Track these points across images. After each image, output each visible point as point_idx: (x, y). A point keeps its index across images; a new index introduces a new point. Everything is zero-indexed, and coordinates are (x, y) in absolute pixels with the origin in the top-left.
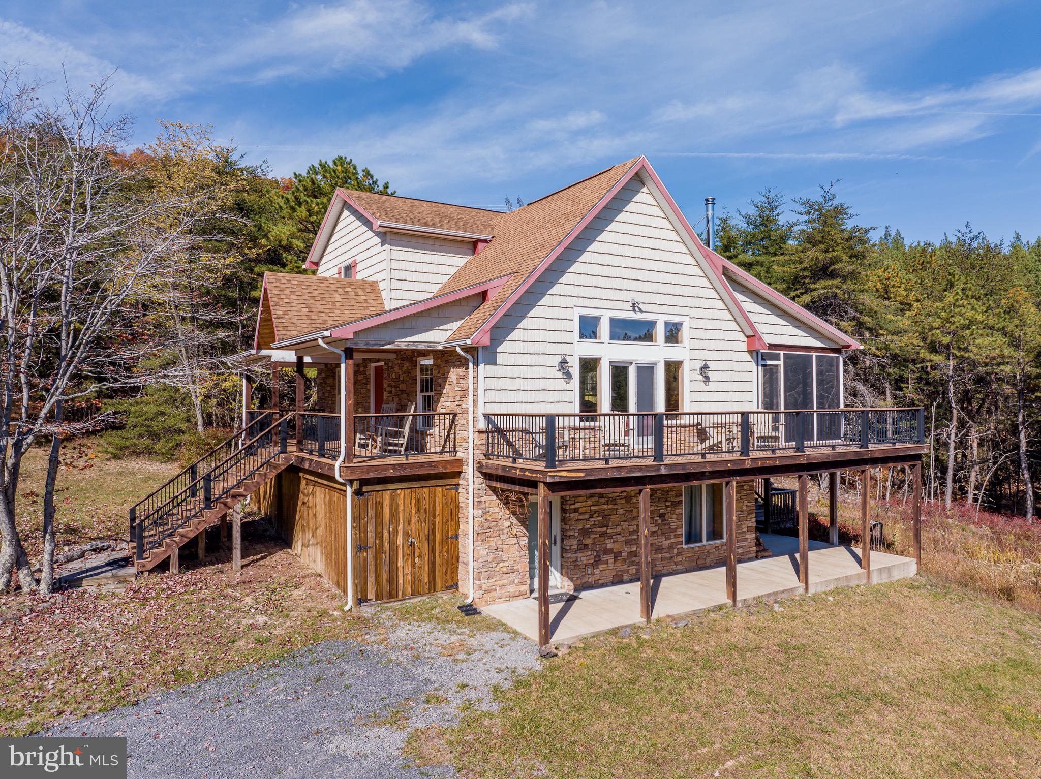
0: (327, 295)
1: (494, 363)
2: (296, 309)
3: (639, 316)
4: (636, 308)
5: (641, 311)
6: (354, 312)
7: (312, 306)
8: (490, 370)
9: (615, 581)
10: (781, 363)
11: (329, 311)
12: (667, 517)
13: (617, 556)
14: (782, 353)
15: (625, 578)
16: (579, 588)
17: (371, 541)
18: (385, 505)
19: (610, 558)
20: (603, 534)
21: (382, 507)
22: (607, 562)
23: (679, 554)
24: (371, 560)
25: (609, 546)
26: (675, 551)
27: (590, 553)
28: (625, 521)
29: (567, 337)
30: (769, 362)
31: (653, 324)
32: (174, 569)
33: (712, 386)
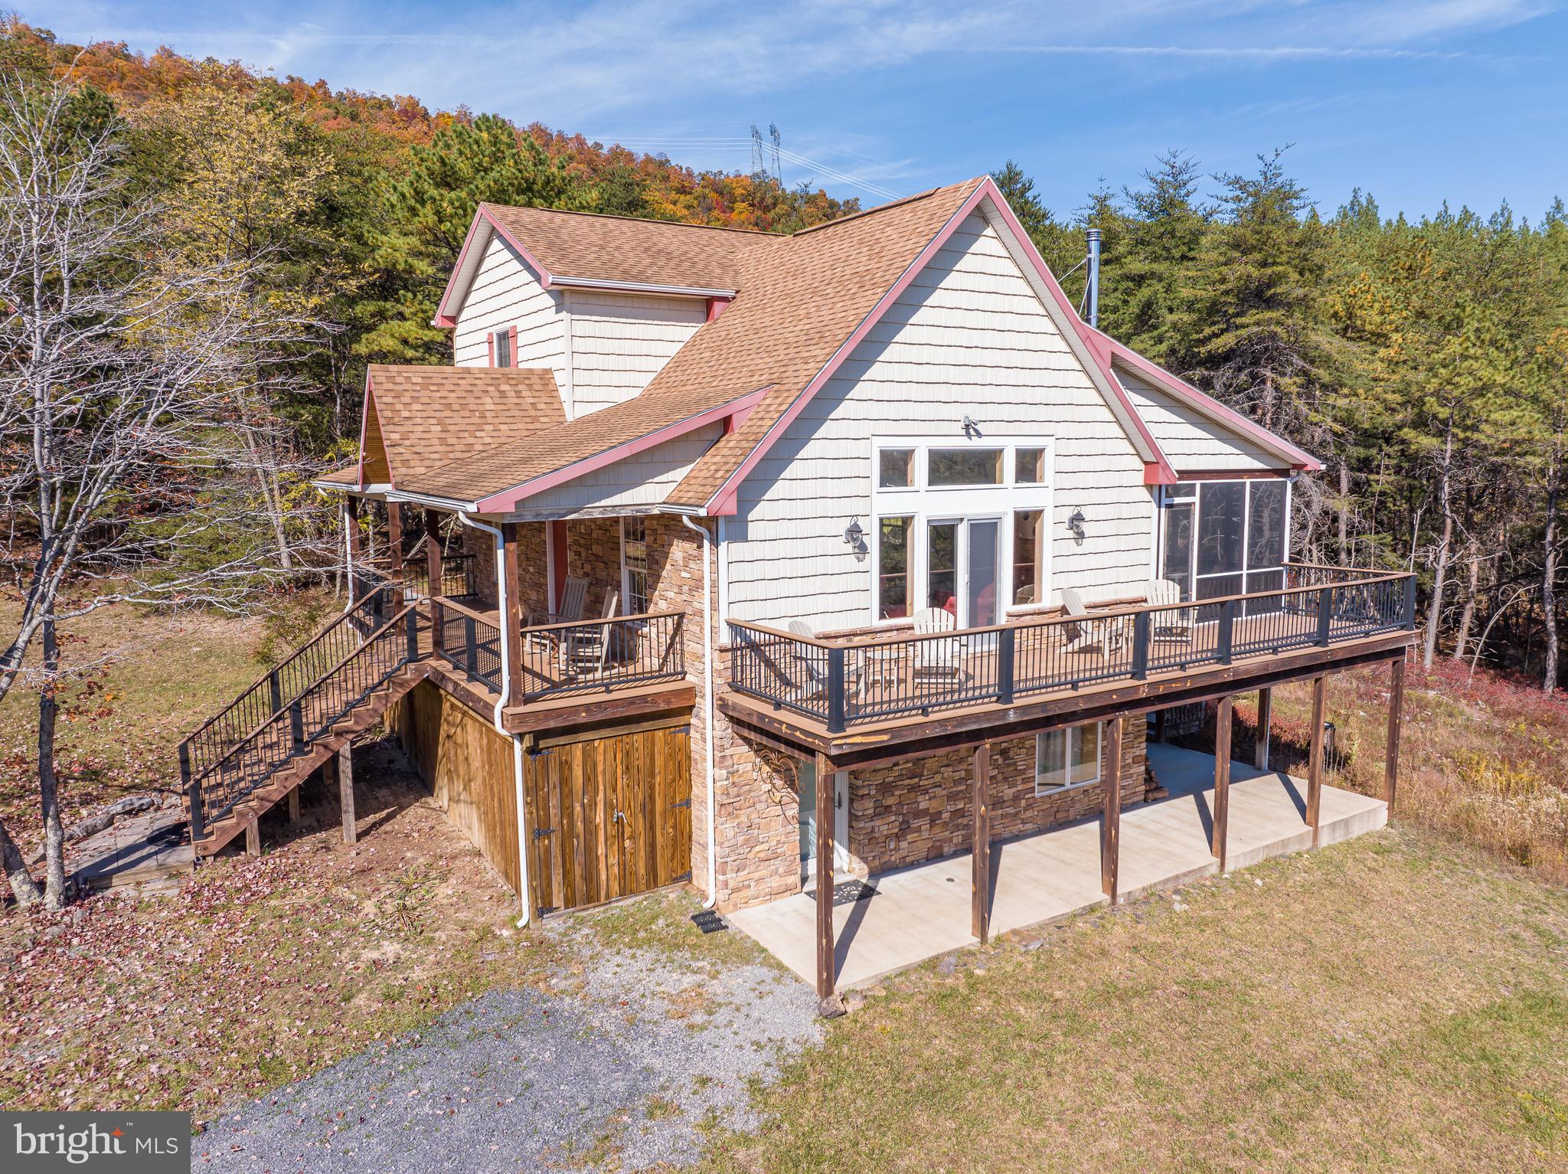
0: (471, 400)
1: (743, 537)
2: (421, 428)
3: (976, 444)
4: (972, 432)
5: (979, 434)
6: (515, 427)
7: (448, 421)
8: (738, 549)
9: (931, 856)
10: (1196, 499)
11: (474, 428)
12: (1011, 754)
13: (934, 818)
14: (1198, 483)
15: (946, 850)
16: (876, 873)
17: (554, 821)
18: (575, 766)
19: (923, 823)
20: (913, 788)
21: (570, 768)
22: (919, 830)
23: (1029, 807)
24: (556, 850)
25: (922, 806)
26: (1023, 803)
27: (893, 818)
28: (947, 766)
29: (859, 487)
30: (1177, 500)
31: (994, 455)
32: (253, 850)
33: (1088, 545)
